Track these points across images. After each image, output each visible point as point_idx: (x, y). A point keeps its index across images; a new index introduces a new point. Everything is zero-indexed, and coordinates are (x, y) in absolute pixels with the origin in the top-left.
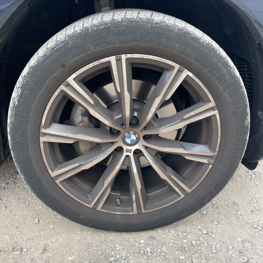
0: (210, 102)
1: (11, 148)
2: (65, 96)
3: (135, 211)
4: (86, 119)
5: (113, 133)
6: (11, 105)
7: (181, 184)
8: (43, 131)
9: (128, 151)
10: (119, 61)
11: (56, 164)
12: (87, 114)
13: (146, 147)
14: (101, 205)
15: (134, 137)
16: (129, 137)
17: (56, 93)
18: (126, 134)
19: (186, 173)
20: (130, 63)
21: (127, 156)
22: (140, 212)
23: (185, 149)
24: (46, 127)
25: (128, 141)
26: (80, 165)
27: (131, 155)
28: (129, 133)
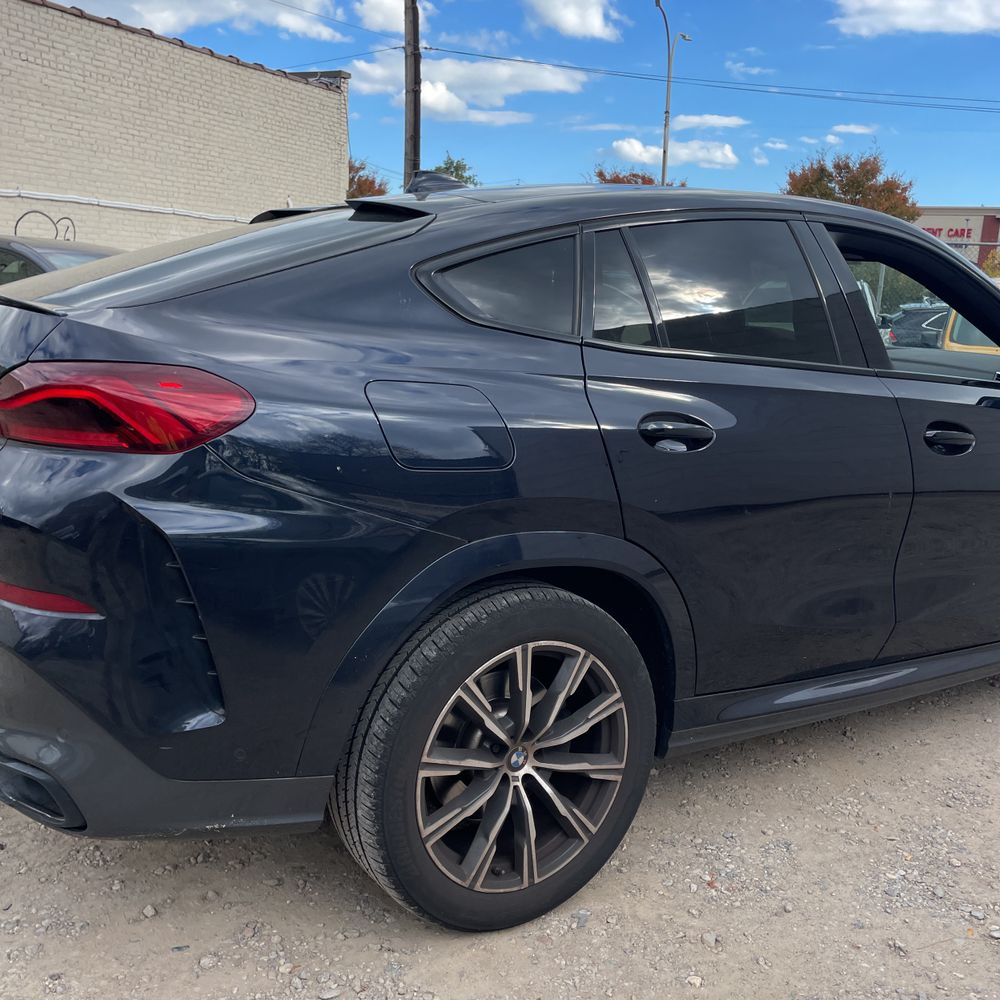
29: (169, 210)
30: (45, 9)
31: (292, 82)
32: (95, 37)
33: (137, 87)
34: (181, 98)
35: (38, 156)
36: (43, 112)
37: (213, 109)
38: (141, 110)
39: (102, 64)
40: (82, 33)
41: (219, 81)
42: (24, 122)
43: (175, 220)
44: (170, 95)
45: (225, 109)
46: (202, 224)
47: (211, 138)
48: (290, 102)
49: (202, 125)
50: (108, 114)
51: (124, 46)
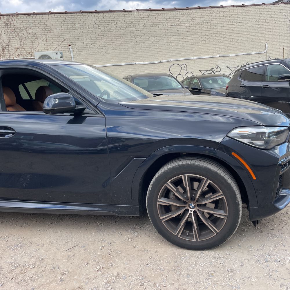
0: (220, 192)
1: (147, 206)
2: (166, 188)
3: (195, 240)
4: (174, 197)
5: (185, 203)
6: (148, 190)
7: (214, 228)
8: (159, 200)
9: (191, 211)
10: (185, 176)
11: (163, 214)
12: (174, 195)
13: (198, 210)
14: (180, 234)
15: (193, 205)
16: (191, 205)
17: (164, 186)
18: (190, 204)
19: (218, 223)
20: (189, 177)
21: (191, 213)
22: (197, 240)
23: (214, 211)
24: (159, 199)
25: (191, 207)
26: (171, 215)
27: (192, 213)
28: (191, 203)
29: (218, 56)
30: (177, 11)
31: (267, 6)
32: (193, 13)
33: (207, 23)
34: (222, 22)
35: (176, 50)
36: (177, 38)
37: (234, 22)
38: (208, 30)
39: (195, 20)
40: (188, 14)
41: (237, 14)
42: (171, 42)
43: (221, 58)
44: (218, 23)
45: (239, 22)
46: (230, 58)
47: (234, 31)
48: (267, 12)
49: (230, 28)
50: (197, 33)
51: (202, 13)
